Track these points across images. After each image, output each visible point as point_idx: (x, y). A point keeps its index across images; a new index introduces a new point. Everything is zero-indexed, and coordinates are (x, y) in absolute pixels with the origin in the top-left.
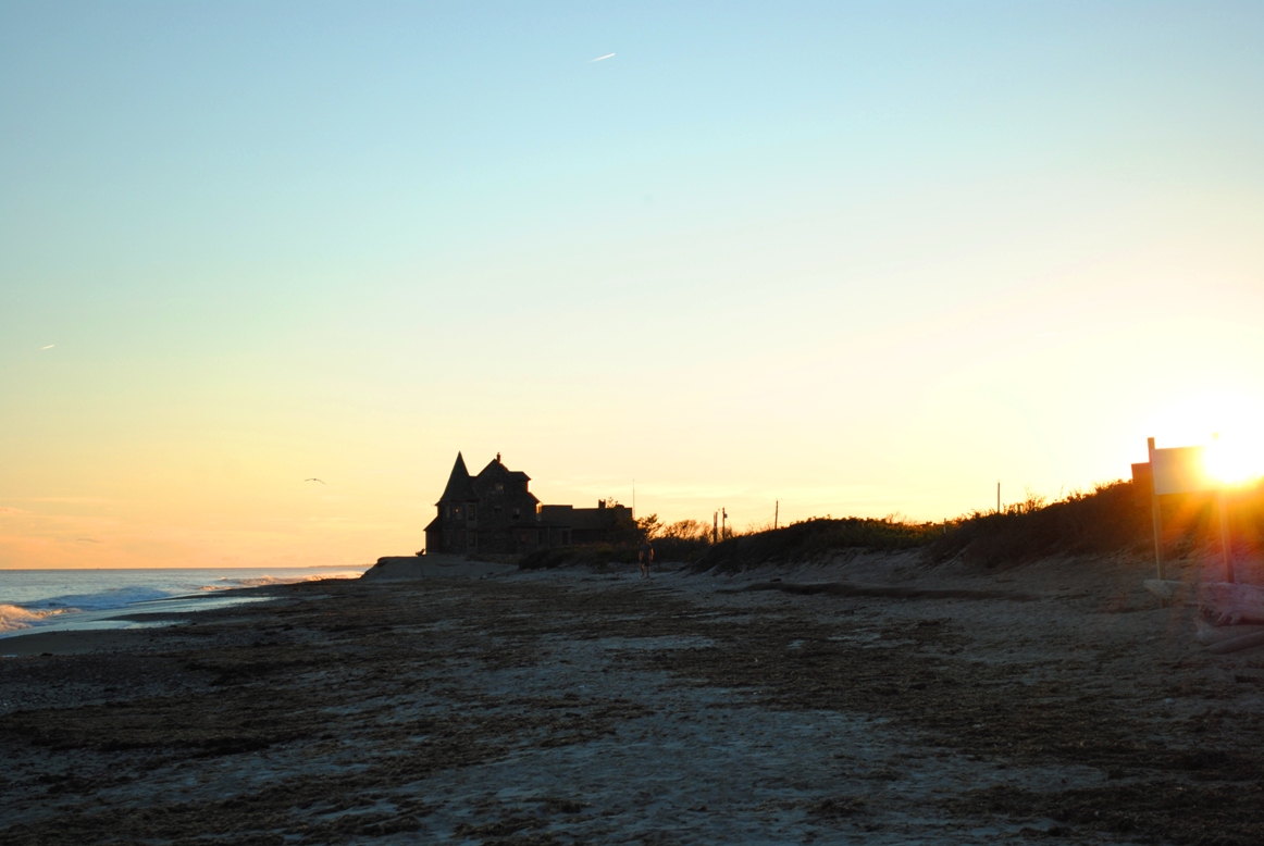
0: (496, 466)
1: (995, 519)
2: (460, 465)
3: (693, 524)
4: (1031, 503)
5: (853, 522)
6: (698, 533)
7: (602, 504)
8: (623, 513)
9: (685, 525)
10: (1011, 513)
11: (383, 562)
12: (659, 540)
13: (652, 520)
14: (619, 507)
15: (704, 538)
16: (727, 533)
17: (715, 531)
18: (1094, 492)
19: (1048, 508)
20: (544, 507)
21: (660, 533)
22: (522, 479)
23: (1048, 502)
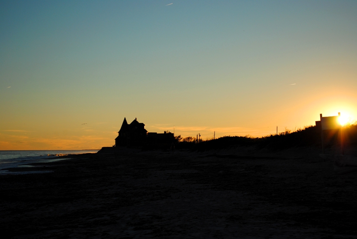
0: (135, 122)
1: (277, 136)
2: (125, 121)
3: (191, 138)
4: (287, 132)
5: (236, 137)
6: (193, 140)
7: (165, 132)
8: (171, 135)
9: (189, 138)
10: (281, 135)
11: (103, 148)
12: (181, 142)
13: (179, 137)
14: (170, 133)
16: (201, 140)
17: (197, 140)
18: (304, 129)
19: (291, 133)
20: (149, 133)
21: (182, 140)
22: (143, 125)
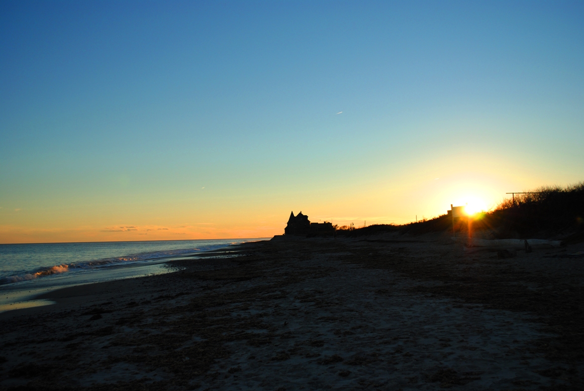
0: (300, 214)
1: (416, 223)
2: (292, 214)
3: (346, 226)
4: (424, 220)
5: (383, 225)
6: (347, 228)
7: (325, 222)
8: (329, 224)
9: (344, 227)
10: (420, 222)
11: (275, 236)
12: (338, 230)
13: (336, 226)
14: (329, 223)
15: (349, 229)
16: (354, 228)
17: (351, 228)
18: (438, 217)
19: (428, 221)
20: (312, 223)
21: (338, 229)
22: (306, 217)
23: (428, 220)
